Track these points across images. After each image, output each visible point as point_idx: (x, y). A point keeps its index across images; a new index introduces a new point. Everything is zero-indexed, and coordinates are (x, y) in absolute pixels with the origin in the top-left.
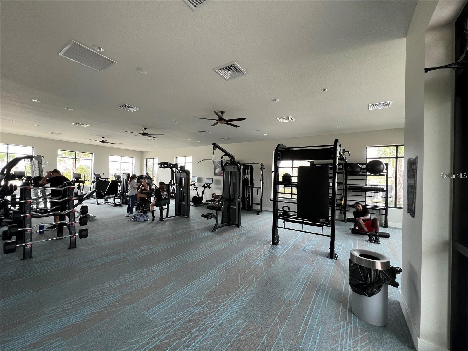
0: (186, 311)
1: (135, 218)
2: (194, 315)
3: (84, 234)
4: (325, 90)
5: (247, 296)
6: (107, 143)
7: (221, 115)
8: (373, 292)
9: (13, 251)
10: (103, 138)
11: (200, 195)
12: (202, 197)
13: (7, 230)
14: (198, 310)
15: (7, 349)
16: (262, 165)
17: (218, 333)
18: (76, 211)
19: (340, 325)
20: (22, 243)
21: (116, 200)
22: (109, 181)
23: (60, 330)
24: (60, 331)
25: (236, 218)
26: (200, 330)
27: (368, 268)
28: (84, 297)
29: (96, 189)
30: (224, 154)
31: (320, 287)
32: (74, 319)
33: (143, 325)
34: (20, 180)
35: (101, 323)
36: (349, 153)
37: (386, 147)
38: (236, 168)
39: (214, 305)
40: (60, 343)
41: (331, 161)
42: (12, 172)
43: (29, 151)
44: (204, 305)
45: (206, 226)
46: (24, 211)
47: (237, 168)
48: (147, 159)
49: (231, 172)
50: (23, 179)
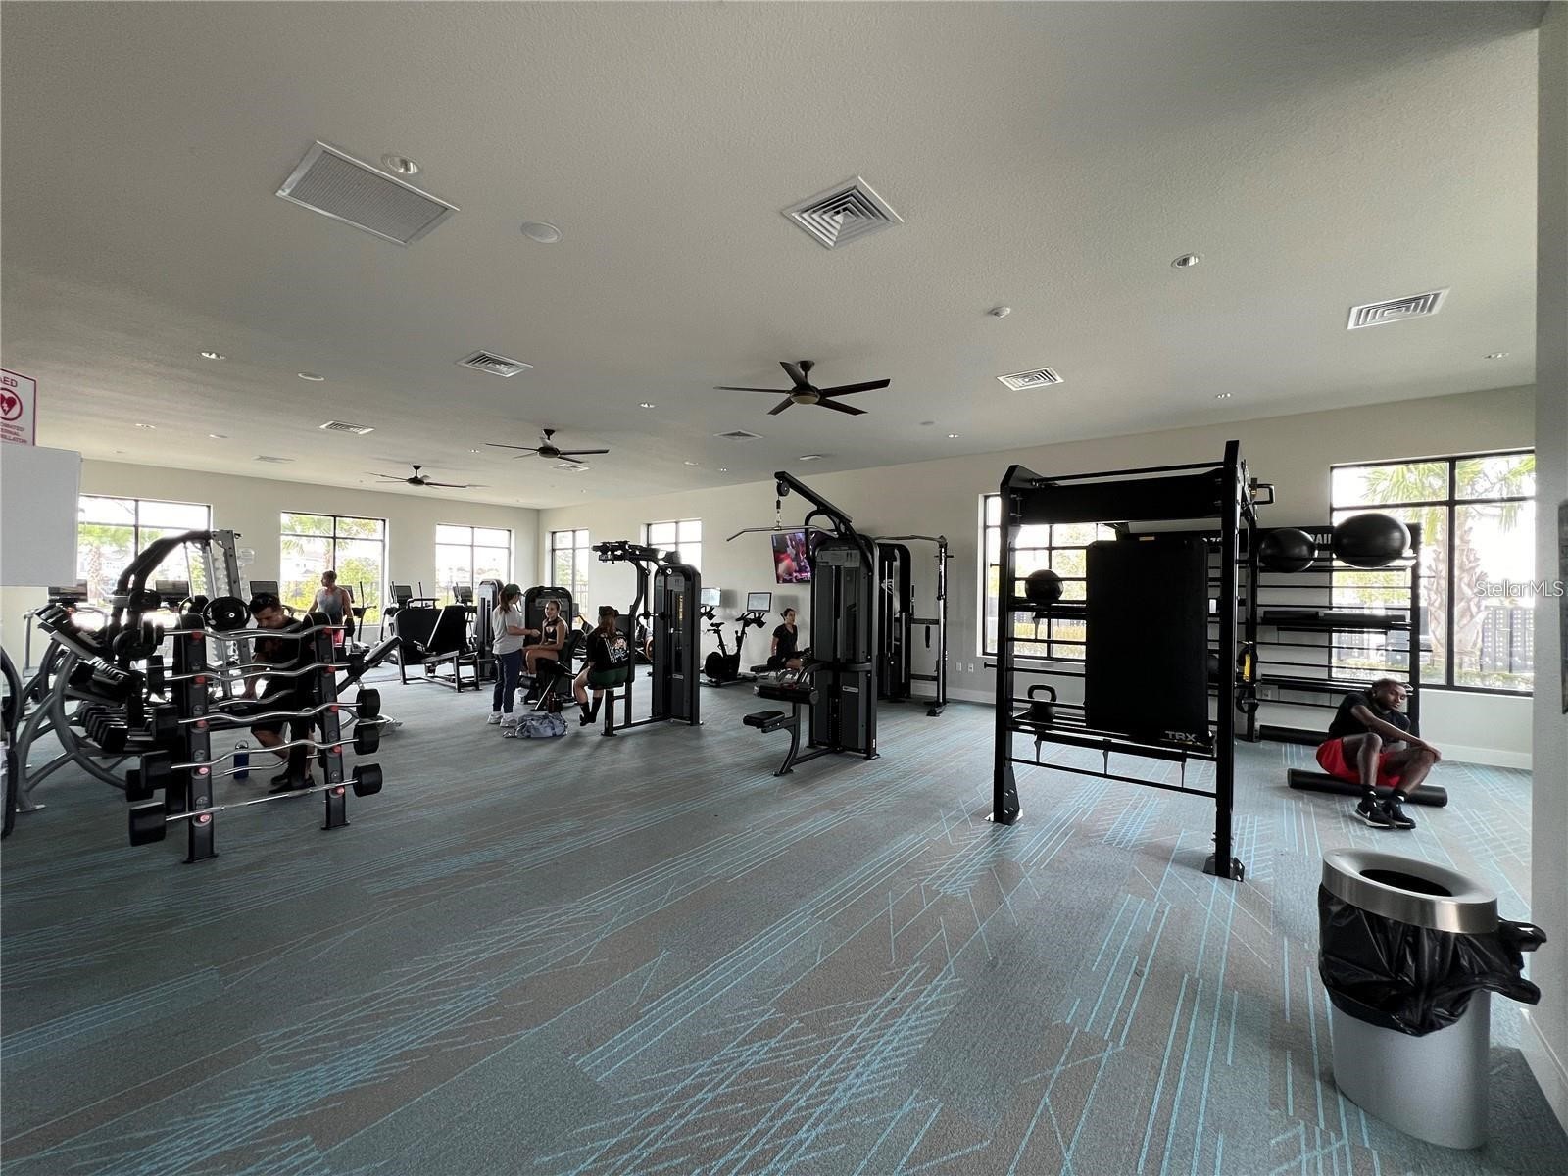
0: (716, 1059)
1: (523, 727)
2: (747, 1075)
3: (368, 782)
4: (1185, 261)
5: (927, 1010)
6: (428, 484)
7: (803, 373)
8: (1434, 1018)
9: (157, 835)
10: (417, 468)
11: (731, 650)
12: (737, 655)
13: (138, 768)
14: (758, 1058)
15: (146, 1168)
16: (943, 545)
17: (837, 1148)
18: (345, 708)
19: (1297, 1137)
20: (183, 811)
21: (461, 668)
22: (438, 607)
23: (310, 1107)
24: (308, 1113)
25: (860, 728)
26: (773, 1131)
27: (1405, 924)
28: (379, 994)
29: (400, 633)
30: (815, 507)
31: (1192, 985)
32: (349, 1073)
33: (576, 1103)
34: (173, 611)
35: (436, 1089)
36: (1271, 491)
37: (1404, 466)
38: (856, 554)
39: (813, 1040)
40: (310, 1156)
41: (1215, 523)
42: (150, 584)
43: (197, 518)
44: (779, 1037)
45: (758, 754)
46: (188, 709)
47: (859, 556)
48: (554, 533)
49: (838, 568)
50: (182, 607)
